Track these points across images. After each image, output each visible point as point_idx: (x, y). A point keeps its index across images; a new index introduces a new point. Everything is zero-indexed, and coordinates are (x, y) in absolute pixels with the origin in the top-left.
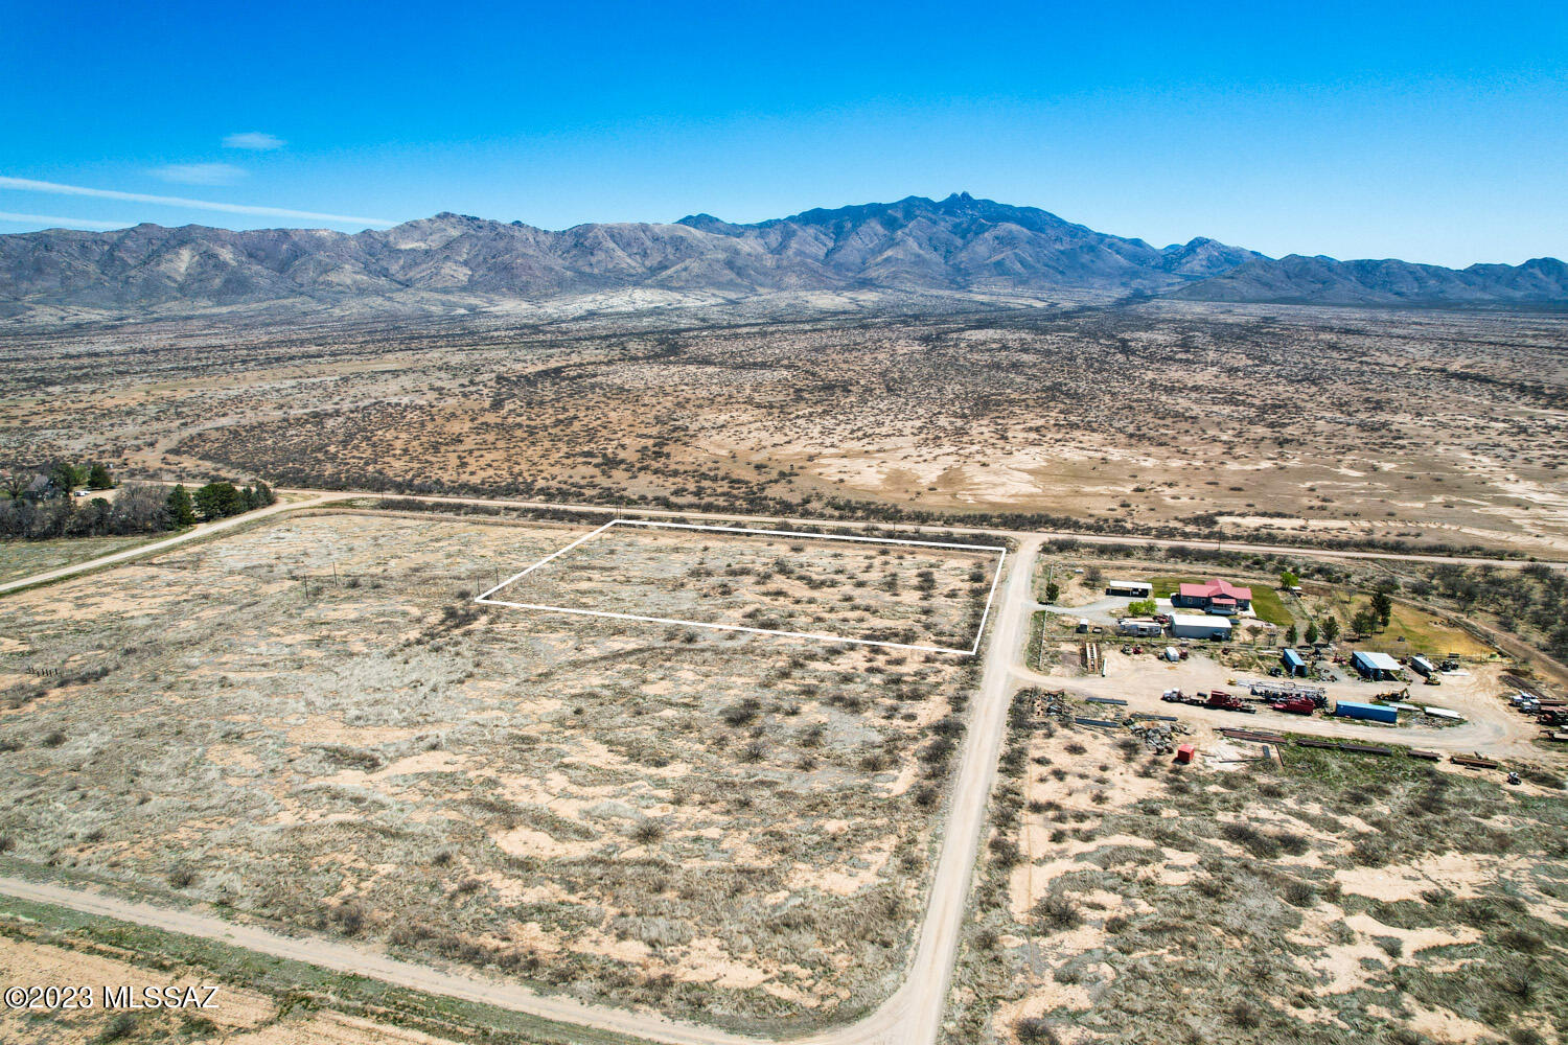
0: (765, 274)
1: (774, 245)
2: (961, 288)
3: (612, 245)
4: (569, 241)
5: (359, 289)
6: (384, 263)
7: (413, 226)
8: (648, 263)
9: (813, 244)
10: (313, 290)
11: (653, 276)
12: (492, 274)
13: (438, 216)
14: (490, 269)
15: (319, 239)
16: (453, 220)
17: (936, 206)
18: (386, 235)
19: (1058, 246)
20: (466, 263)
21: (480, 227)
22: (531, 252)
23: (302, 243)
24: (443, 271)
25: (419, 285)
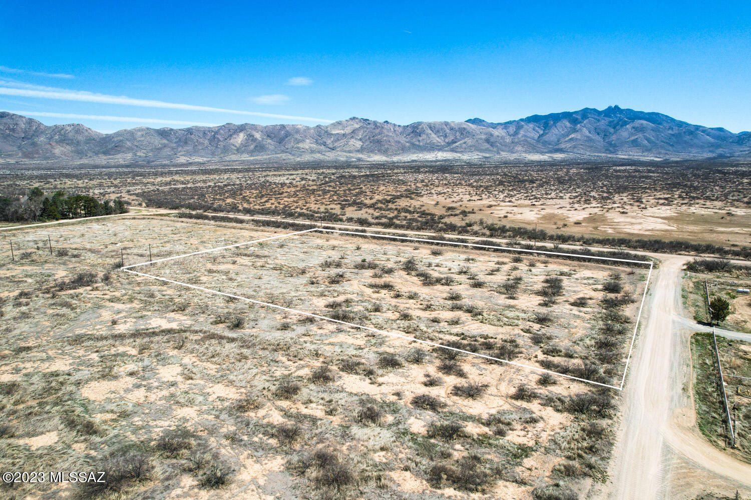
0: (506, 146)
1: (512, 132)
2: (611, 152)
3: (430, 132)
4: (410, 130)
5: (311, 150)
6: (324, 140)
7: (339, 123)
8: (447, 140)
9: (531, 132)
10: (292, 151)
11: (450, 146)
12: (372, 144)
13: (351, 119)
14: (371, 142)
15: (297, 129)
16: (357, 120)
17: (599, 113)
18: (327, 127)
19: (670, 132)
20: (361, 140)
21: (369, 124)
22: (391, 134)
23: (290, 131)
24: (350, 143)
25: (338, 149)
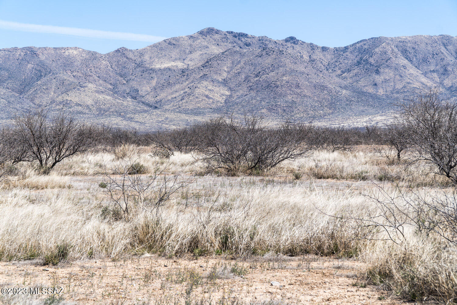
3: (403, 61)
4: (352, 58)
5: (100, 110)
6: (134, 84)
7: (172, 43)
12: (253, 93)
13: (201, 33)
14: (251, 89)
16: (217, 36)
18: (141, 54)
20: (225, 83)
21: (248, 45)
22: (301, 68)
23: (48, 62)
24: (197, 91)
25: (167, 107)
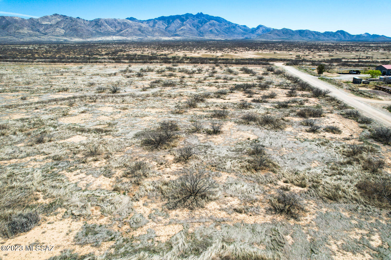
0: (149, 33)
1: (151, 25)
2: (201, 36)
3: (106, 24)
4: (94, 23)
5: (29, 35)
6: (38, 28)
7: (46, 17)
8: (117, 30)
9: (161, 25)
10: (15, 34)
11: (118, 32)
12: (71, 31)
13: (54, 15)
14: (70, 30)
15: (15, 20)
16: (58, 16)
17: (194, 16)
18: (38, 20)
19: (225, 26)
20: (63, 28)
21: (67, 19)
22: (82, 25)
23: (10, 21)
24: (56, 30)
25: (49, 34)
